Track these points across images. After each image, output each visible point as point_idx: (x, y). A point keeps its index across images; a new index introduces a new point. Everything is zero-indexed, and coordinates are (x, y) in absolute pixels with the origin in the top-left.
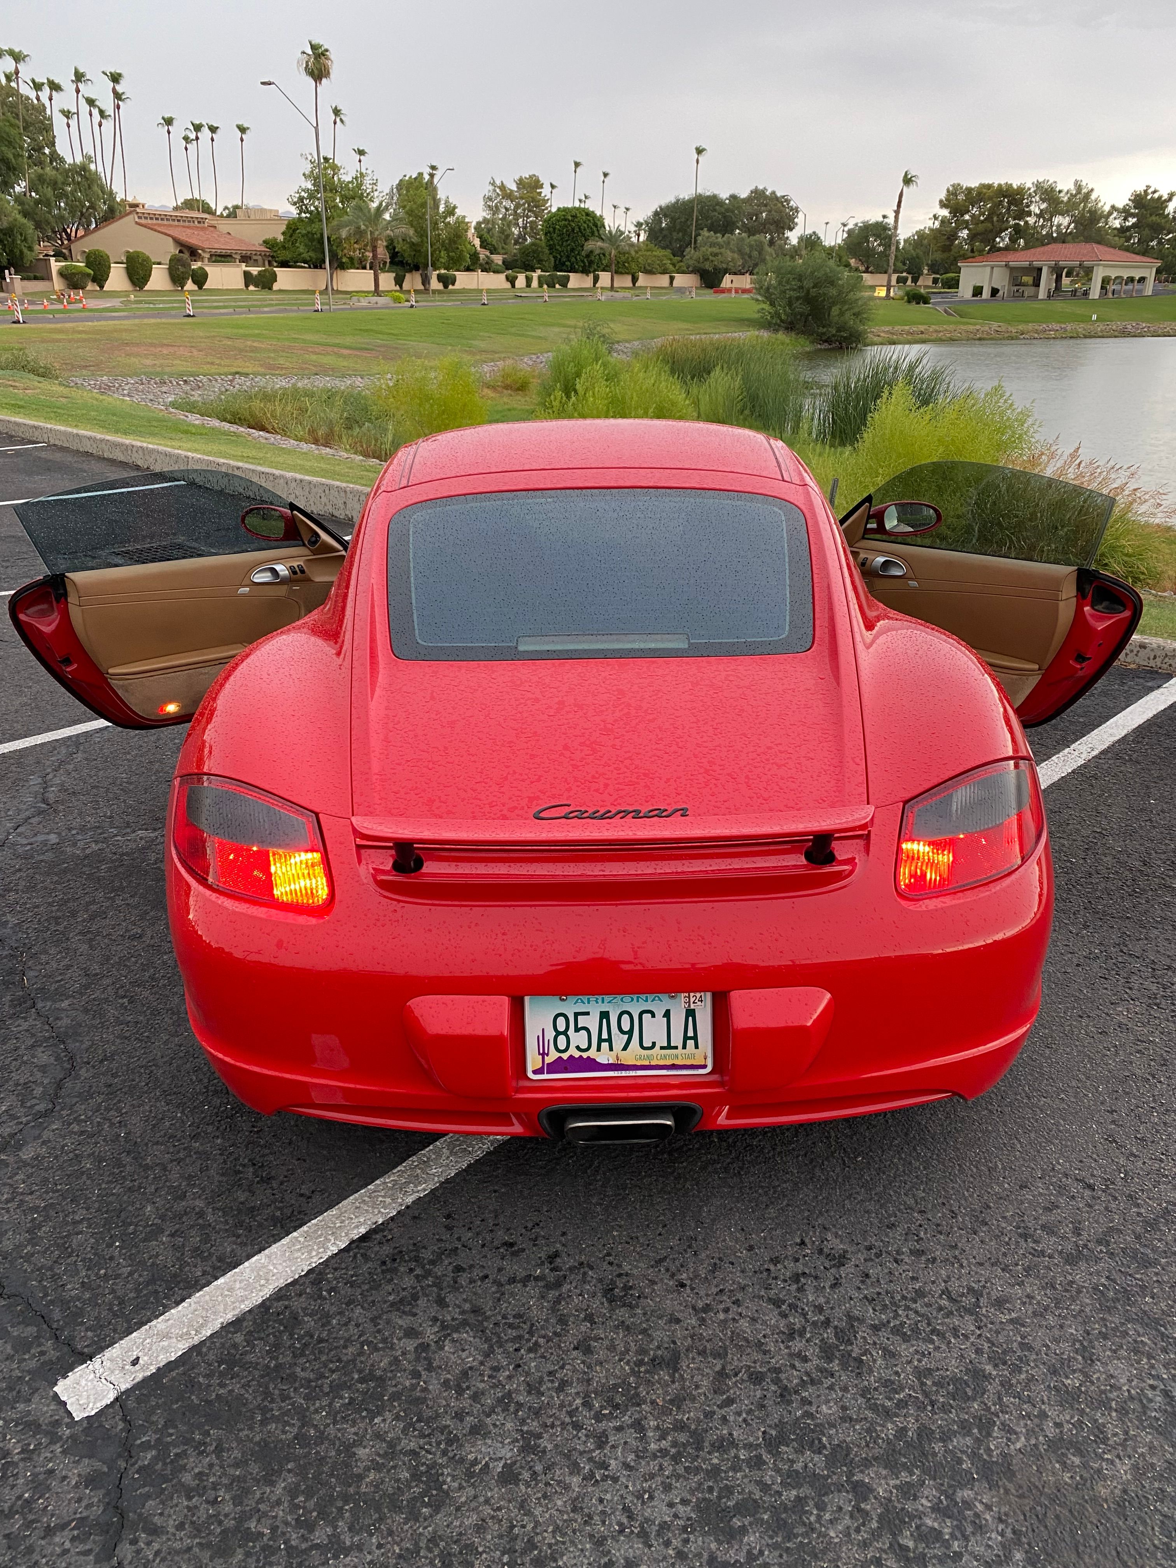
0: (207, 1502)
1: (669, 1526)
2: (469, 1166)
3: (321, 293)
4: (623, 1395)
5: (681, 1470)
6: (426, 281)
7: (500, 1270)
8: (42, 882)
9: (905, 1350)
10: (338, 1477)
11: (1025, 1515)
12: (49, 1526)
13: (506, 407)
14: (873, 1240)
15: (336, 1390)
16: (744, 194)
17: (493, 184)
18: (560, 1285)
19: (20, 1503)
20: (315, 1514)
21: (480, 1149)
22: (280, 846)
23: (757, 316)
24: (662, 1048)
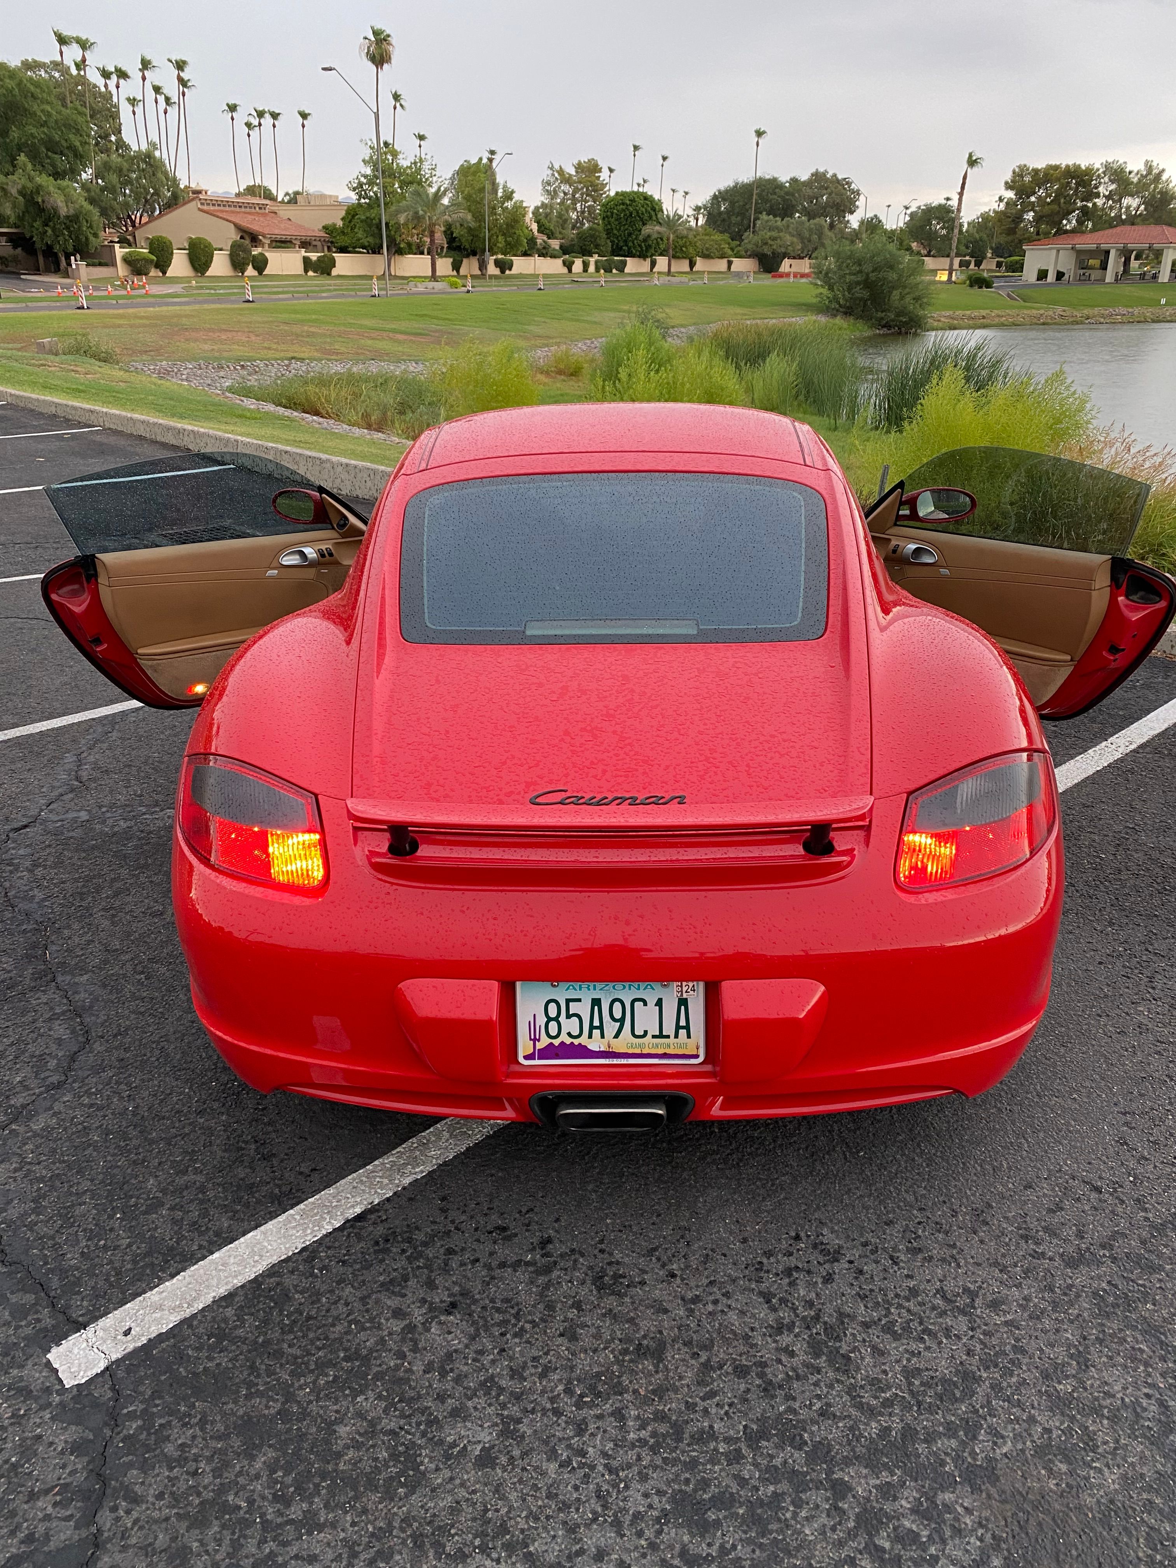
0: (188, 1473)
1: (643, 1516)
2: (468, 1149)
3: (379, 278)
4: (605, 1383)
5: (659, 1462)
6: (483, 266)
7: (491, 1254)
8: (70, 858)
9: (895, 1349)
10: (317, 1454)
11: (1006, 1521)
12: (33, 1490)
13: (559, 392)
14: (869, 1236)
15: (321, 1367)
16: (804, 177)
17: (552, 168)
18: (551, 1271)
19: (7, 1466)
20: (292, 1489)
21: (479, 1133)
22: (279, 827)
23: (814, 301)
24: (654, 1037)
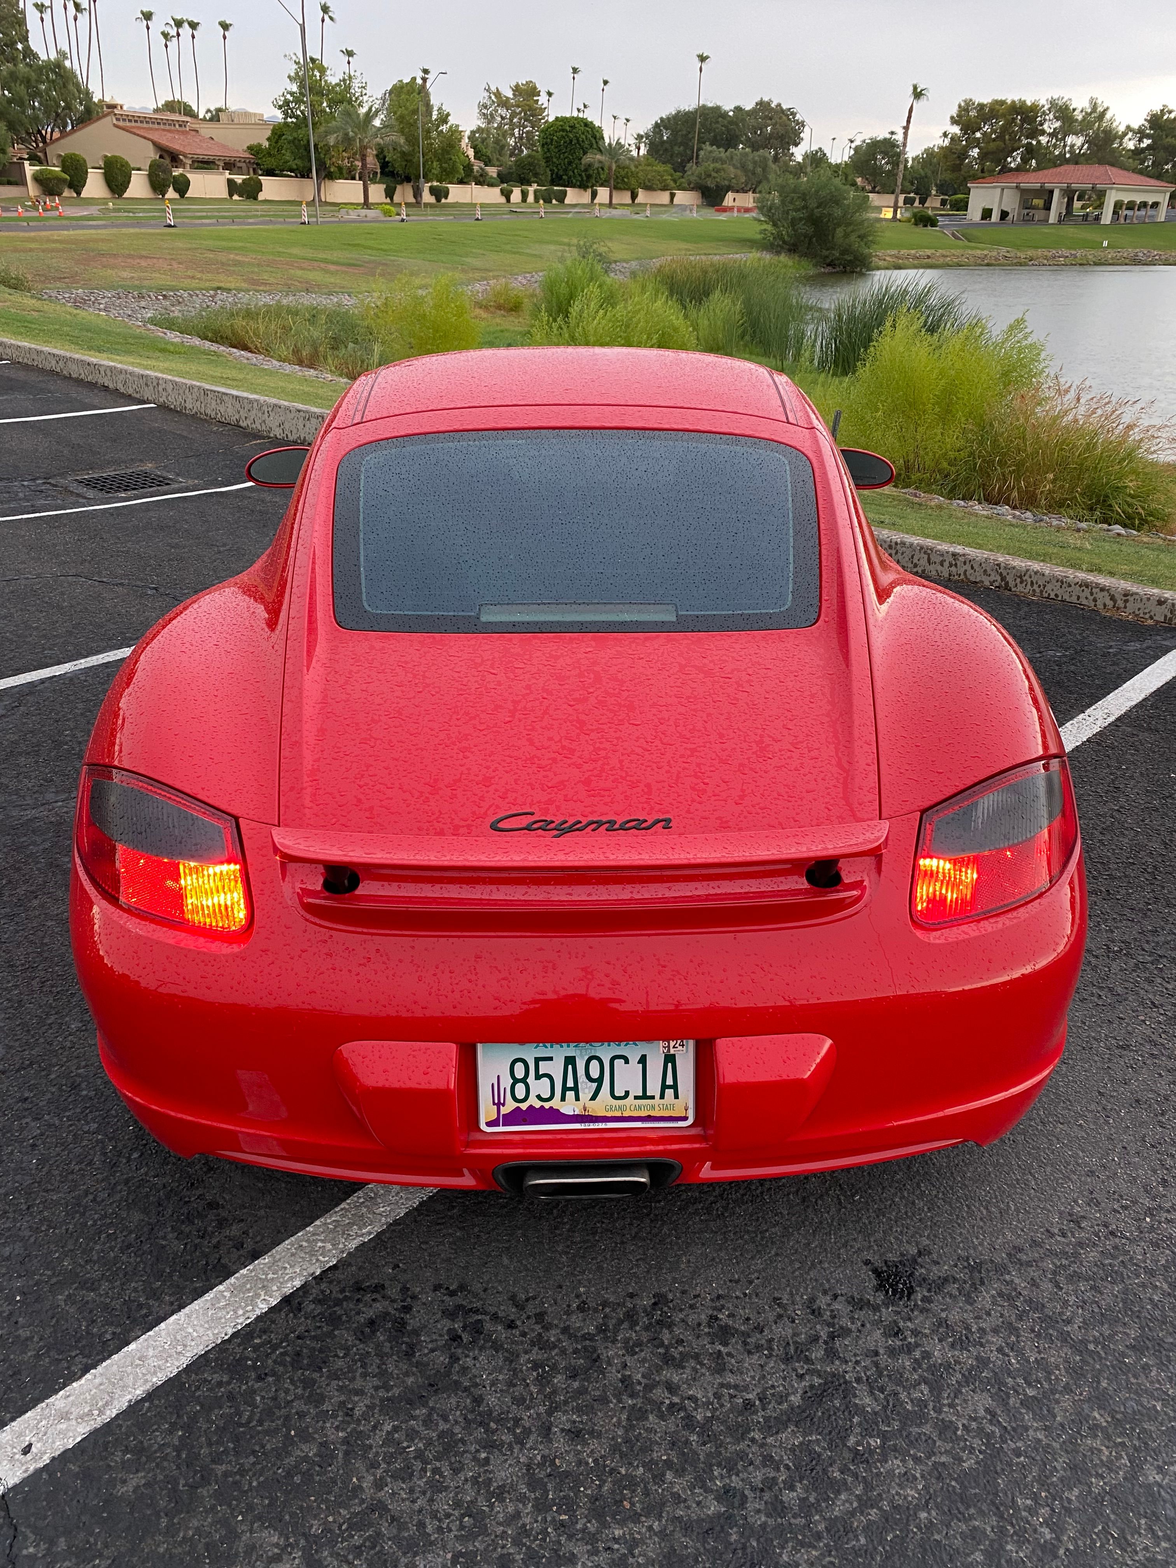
2: (421, 1204)
3: (308, 204)
6: (417, 194)
13: (499, 328)
16: (749, 106)
17: (488, 90)
22: (192, 857)
23: (759, 237)
24: (636, 1098)
